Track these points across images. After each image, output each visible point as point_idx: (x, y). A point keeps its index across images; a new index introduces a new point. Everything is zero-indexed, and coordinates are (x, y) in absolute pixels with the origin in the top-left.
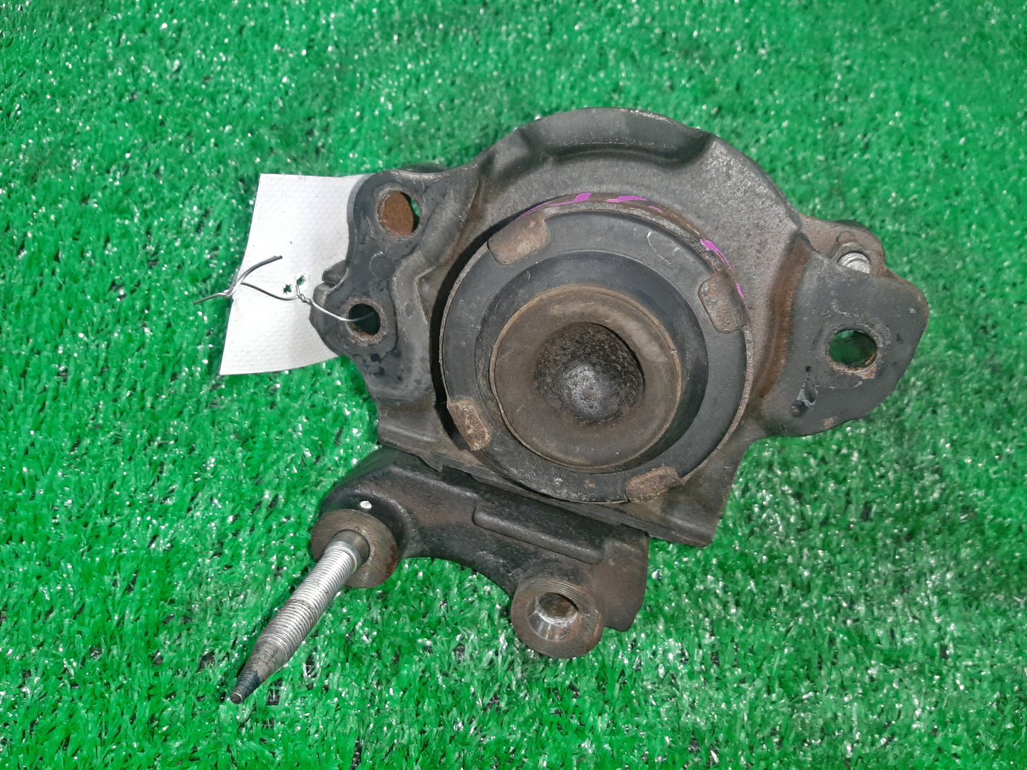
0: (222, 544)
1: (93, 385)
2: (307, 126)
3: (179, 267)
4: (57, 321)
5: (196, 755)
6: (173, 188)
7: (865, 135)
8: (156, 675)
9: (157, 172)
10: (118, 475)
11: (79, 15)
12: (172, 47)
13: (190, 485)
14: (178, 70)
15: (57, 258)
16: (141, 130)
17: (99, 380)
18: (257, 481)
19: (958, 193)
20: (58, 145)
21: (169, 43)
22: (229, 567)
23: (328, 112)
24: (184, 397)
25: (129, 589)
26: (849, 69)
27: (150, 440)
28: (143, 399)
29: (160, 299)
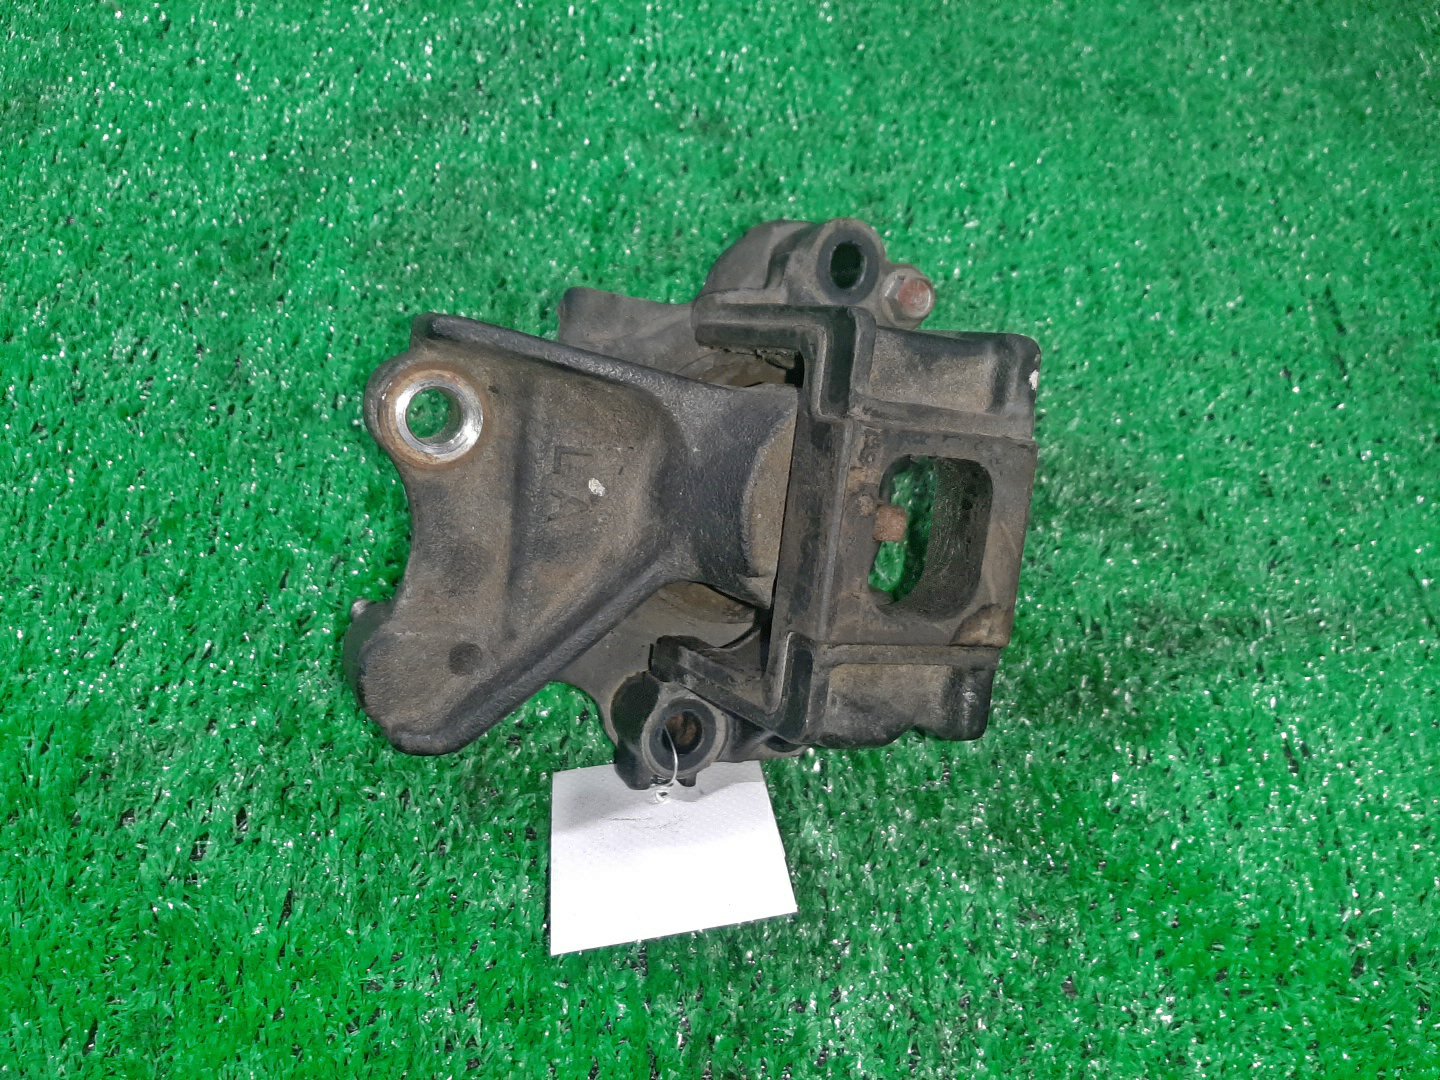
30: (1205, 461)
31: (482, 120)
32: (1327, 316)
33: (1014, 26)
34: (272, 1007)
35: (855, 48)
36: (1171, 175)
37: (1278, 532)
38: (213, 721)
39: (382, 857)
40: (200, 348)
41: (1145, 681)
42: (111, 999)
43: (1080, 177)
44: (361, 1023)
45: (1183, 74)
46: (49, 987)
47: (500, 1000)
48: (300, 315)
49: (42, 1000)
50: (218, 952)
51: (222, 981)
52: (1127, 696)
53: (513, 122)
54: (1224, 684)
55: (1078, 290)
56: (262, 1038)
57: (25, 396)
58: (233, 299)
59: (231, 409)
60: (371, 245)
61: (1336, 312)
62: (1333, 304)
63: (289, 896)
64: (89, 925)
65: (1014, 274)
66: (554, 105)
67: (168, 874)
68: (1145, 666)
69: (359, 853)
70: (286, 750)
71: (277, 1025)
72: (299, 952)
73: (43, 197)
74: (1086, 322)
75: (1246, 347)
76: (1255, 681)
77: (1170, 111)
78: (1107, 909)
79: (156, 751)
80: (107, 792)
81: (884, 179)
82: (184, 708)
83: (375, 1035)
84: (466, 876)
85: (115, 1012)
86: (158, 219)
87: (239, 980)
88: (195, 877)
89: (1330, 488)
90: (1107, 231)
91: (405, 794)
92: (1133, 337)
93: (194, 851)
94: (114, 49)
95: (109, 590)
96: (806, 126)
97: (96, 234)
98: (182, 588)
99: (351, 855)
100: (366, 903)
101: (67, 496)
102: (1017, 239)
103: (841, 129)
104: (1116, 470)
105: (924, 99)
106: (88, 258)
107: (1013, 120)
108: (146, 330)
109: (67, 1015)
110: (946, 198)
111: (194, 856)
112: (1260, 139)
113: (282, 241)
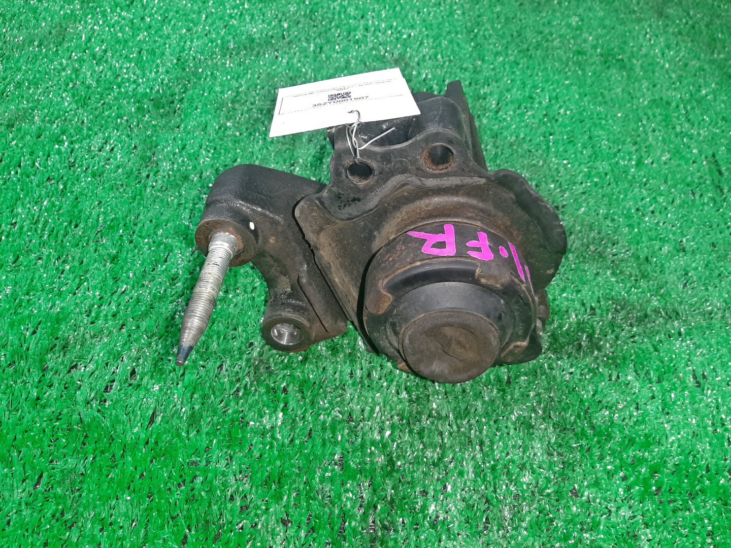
0: (90, 312)
1: (30, 230)
2: (171, 99)
3: (86, 169)
4: (14, 197)
5: (60, 417)
6: (89, 129)
7: (498, 104)
8: (43, 375)
9: (83, 122)
10: (37, 276)
11: (50, 43)
12: (100, 60)
13: (77, 280)
14: (102, 72)
15: (20, 166)
16: (76, 102)
17: (34, 227)
18: (116, 280)
19: (551, 135)
20: (28, 109)
21: (98, 57)
22: (92, 323)
23: (184, 92)
24: (80, 236)
25: (34, 332)
26: (493, 69)
27: (58, 258)
28: (57, 236)
29: (74, 184)
30: (650, 233)
31: (285, 53)
32: (713, 166)
33: (553, 26)
34: (139, 473)
35: (473, 31)
36: (632, 98)
37: (688, 269)
38: (123, 325)
39: (205, 397)
40: (135, 147)
41: (617, 338)
42: (52, 461)
43: (586, 95)
44: (186, 482)
45: (638, 52)
46: (20, 452)
47: (262, 476)
48: (187, 135)
49: (15, 459)
50: (113, 440)
51: (114, 456)
52: (608, 345)
53: (300, 54)
54: (660, 341)
55: (585, 147)
56: (132, 488)
57: (44, 164)
58: (154, 126)
59: (148, 176)
60: (225, 104)
61: (717, 165)
62: (716, 161)
63: (153, 414)
64: (45, 421)
65: (551, 137)
66: (321, 48)
67: (91, 398)
68: (617, 330)
69: (193, 394)
70: (160, 341)
71: (141, 481)
72: (156, 443)
73: (63, 73)
74: (589, 162)
75: (672, 179)
76: (677, 340)
77: (631, 69)
78: (596, 452)
79: (92, 337)
80: (64, 355)
81: (486, 90)
82: (109, 317)
83: (193, 490)
84: (249, 409)
85: (53, 469)
86: (119, 87)
87: (123, 456)
88: (105, 401)
89: (716, 249)
90: (599, 121)
91: (221, 367)
92: (613, 171)
93: (107, 387)
94: (106, 11)
95: (77, 258)
96: (447, 63)
97: (88, 91)
98: (114, 259)
99: (189, 395)
100: (194, 420)
101: (61, 212)
102: (553, 121)
103: (465, 66)
104: (603, 234)
105: (507, 55)
106: (83, 102)
107: (552, 68)
108: (109, 137)
109: (27, 467)
110: (517, 100)
111: (106, 390)
112: (678, 83)
113: (181, 100)
